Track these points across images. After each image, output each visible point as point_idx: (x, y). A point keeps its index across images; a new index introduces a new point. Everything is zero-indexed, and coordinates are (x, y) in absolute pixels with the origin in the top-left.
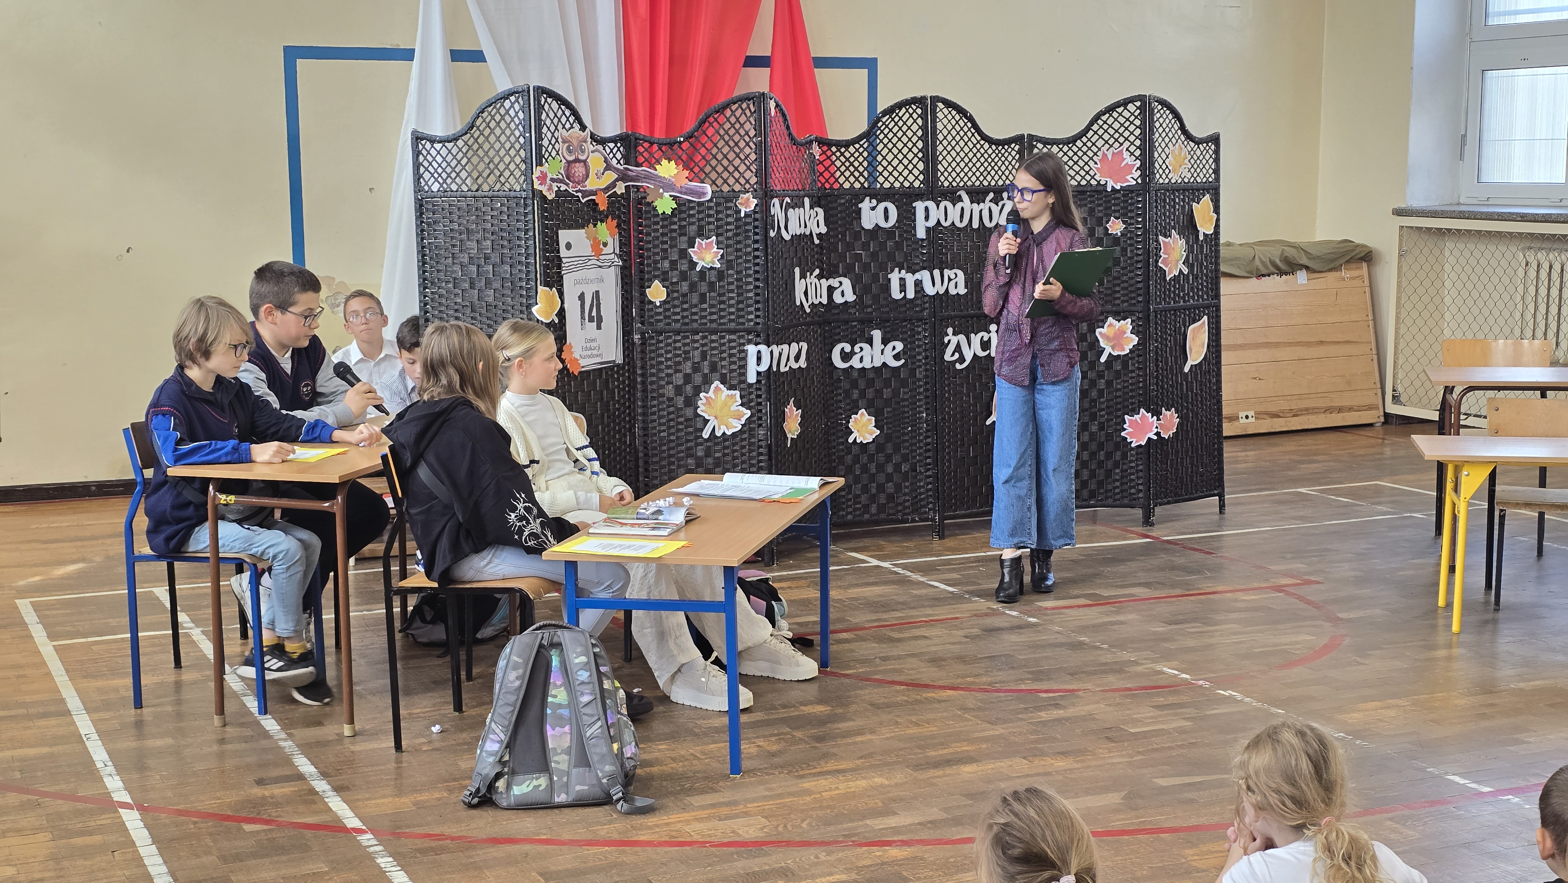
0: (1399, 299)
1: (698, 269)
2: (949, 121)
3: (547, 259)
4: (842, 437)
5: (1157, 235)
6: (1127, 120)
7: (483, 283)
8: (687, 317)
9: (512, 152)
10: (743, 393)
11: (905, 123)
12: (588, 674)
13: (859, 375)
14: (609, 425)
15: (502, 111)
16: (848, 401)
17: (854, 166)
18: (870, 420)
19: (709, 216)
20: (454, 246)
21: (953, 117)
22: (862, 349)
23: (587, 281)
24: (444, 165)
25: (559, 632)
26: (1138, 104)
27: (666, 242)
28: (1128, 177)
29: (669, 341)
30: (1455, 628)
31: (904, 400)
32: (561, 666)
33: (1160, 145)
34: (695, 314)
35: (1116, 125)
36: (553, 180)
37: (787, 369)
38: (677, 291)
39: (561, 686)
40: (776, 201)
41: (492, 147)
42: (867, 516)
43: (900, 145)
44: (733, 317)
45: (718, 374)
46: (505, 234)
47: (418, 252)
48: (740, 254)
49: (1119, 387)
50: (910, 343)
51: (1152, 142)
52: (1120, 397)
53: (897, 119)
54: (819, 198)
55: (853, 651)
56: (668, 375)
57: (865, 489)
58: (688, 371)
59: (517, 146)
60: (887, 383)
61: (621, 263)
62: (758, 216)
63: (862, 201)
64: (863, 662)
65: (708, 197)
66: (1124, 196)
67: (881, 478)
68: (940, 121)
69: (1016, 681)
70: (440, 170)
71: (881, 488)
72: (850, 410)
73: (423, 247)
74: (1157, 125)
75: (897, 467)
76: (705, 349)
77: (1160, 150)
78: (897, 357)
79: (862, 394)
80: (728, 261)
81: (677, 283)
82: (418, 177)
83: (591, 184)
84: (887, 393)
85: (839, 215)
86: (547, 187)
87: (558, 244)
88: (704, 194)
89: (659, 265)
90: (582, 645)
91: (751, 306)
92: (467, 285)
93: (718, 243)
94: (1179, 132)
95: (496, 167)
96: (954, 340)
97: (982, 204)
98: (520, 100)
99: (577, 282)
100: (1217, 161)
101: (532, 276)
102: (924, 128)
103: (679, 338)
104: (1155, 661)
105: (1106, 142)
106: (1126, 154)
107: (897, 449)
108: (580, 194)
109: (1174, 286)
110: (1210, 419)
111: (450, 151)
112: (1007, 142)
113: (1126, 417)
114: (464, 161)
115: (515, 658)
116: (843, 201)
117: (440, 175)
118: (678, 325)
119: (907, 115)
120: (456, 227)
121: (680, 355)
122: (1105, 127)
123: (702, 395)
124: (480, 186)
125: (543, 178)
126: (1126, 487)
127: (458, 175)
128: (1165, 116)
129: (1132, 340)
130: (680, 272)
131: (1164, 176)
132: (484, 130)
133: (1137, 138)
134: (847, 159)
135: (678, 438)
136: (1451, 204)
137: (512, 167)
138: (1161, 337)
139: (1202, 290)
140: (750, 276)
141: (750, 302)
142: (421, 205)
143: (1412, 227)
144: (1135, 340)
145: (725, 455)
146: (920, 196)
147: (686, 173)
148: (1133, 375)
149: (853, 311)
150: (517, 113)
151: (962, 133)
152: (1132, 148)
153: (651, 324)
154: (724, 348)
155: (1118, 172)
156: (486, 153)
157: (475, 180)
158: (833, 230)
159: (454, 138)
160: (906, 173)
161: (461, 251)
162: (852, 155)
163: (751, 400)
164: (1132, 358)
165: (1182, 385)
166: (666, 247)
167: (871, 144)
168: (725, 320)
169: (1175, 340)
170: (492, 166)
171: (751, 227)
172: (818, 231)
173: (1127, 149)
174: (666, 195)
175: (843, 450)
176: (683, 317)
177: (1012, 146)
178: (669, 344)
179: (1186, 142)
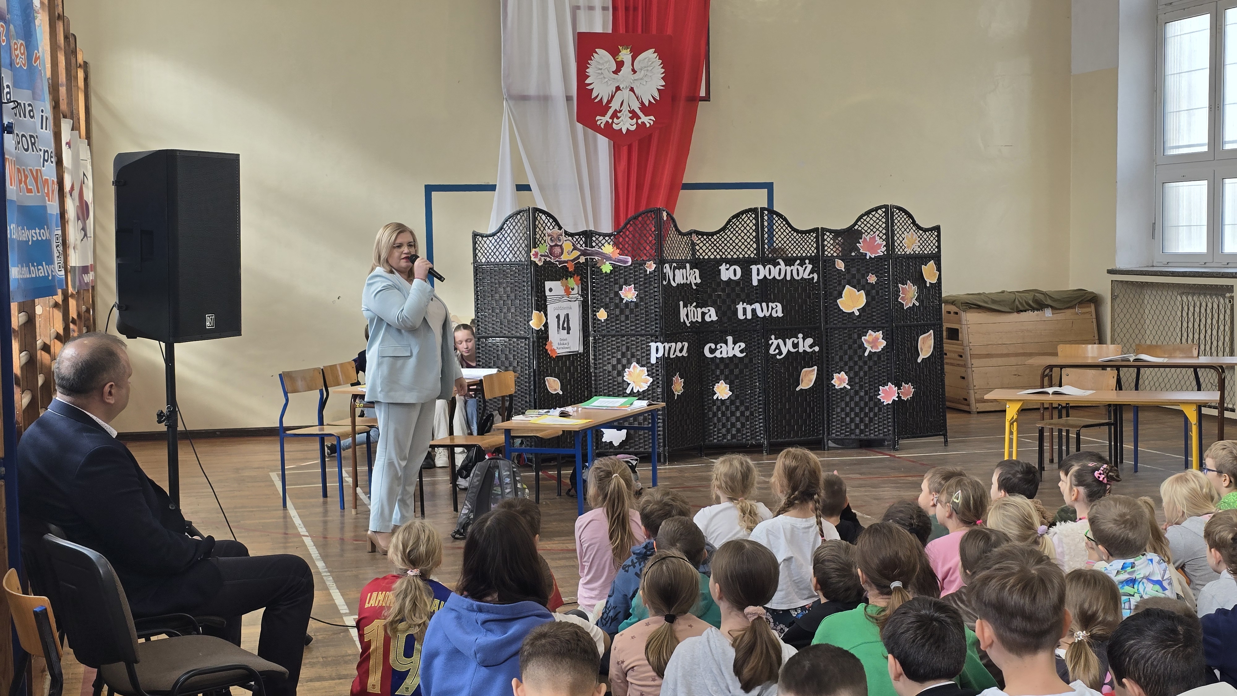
0: (1113, 326)
1: (624, 302)
3: (537, 296)
4: (710, 396)
5: (897, 284)
6: (878, 219)
7: (506, 310)
8: (618, 328)
9: (521, 242)
10: (648, 369)
11: (745, 222)
12: (509, 480)
13: (720, 362)
14: (574, 385)
15: (516, 220)
16: (713, 376)
17: (716, 246)
18: (726, 387)
19: (630, 274)
20: (492, 290)
21: (774, 219)
22: (721, 347)
23: (561, 309)
24: (488, 249)
25: (500, 462)
26: (884, 210)
27: (605, 288)
28: (879, 251)
29: (609, 341)
31: (746, 376)
32: (498, 476)
33: (898, 233)
34: (623, 326)
35: (871, 222)
36: (541, 256)
37: (675, 356)
38: (613, 314)
39: (498, 485)
40: (667, 265)
41: (511, 239)
42: (725, 440)
43: (743, 234)
44: (643, 328)
45: (635, 359)
46: (517, 284)
47: (475, 294)
48: (646, 294)
49: (876, 370)
50: (749, 344)
51: (893, 231)
52: (876, 376)
53: (741, 220)
54: (696, 264)
56: (609, 359)
57: (724, 426)
58: (619, 357)
59: (523, 238)
60: (736, 366)
61: (582, 299)
62: (656, 274)
63: (721, 265)
65: (630, 264)
66: (877, 261)
67: (733, 419)
68: (766, 221)
70: (486, 251)
71: (733, 425)
72: (714, 381)
73: (477, 292)
74: (896, 221)
75: (742, 414)
76: (628, 345)
77: (898, 235)
78: (741, 351)
79: (722, 372)
80: (641, 298)
81: (613, 310)
82: (475, 255)
83: (564, 258)
84: (736, 371)
85: (708, 273)
86: (538, 259)
87: (545, 289)
88: (627, 262)
89: (604, 300)
91: (651, 322)
92: (498, 311)
93: (635, 287)
94: (912, 225)
95: (514, 249)
96: (775, 342)
97: (792, 267)
98: (525, 215)
99: (556, 309)
100: (939, 241)
101: (530, 305)
102: (756, 225)
103: (614, 339)
105: (866, 231)
106: (877, 238)
107: (742, 403)
108: (557, 263)
109: (910, 313)
110: (936, 390)
111: (491, 242)
112: (809, 232)
113: (880, 387)
114: (497, 247)
116: (710, 266)
117: (486, 254)
118: (614, 332)
119: (747, 218)
120: (494, 281)
121: (614, 348)
122: (865, 223)
123: (626, 370)
124: (505, 259)
125: (536, 255)
126: (881, 428)
127: (494, 254)
128: (901, 216)
129: (883, 343)
130: (615, 303)
131: (901, 250)
132: (507, 230)
133: (884, 229)
134: (713, 243)
136: (1147, 266)
137: (521, 249)
138: (901, 342)
139: (930, 315)
140: (652, 305)
141: (653, 319)
142: (477, 270)
143: (1120, 281)
144: (885, 343)
146: (755, 262)
147: (618, 251)
148: (884, 363)
149: (716, 326)
150: (523, 221)
151: (780, 228)
152: (881, 235)
153: (599, 331)
154: (638, 344)
155: (873, 249)
156: (508, 242)
157: (503, 257)
158: (704, 281)
159: (493, 235)
160: (746, 250)
161: (496, 293)
162: (715, 240)
163: (653, 373)
164: (883, 354)
165: (916, 369)
166: (607, 290)
167: (726, 234)
168: (639, 329)
169: (911, 344)
170: (511, 249)
171: (652, 279)
172: (695, 282)
173: (878, 236)
174: (607, 263)
175: (711, 403)
176: (616, 328)
177: (811, 234)
178: (609, 343)
179: (916, 231)
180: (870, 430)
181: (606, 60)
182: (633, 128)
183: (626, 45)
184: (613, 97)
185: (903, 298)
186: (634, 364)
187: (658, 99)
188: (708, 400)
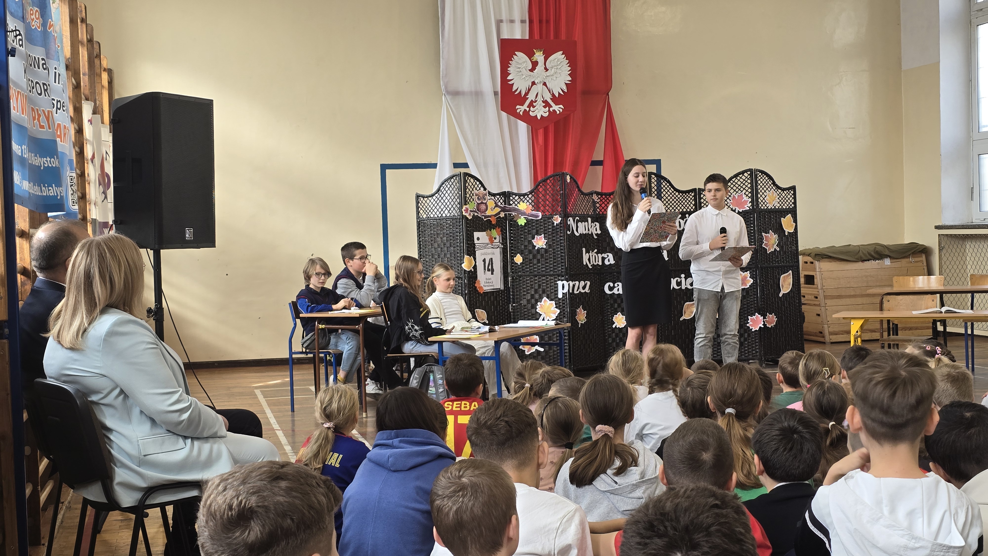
0: (940, 271)
1: (536, 248)
2: (658, 183)
3: (468, 244)
4: (610, 325)
5: (761, 233)
6: (744, 180)
7: (443, 256)
8: (532, 269)
9: (454, 200)
10: (556, 302)
14: (497, 316)
15: (450, 183)
16: (612, 309)
21: (660, 181)
23: (486, 254)
24: (428, 207)
25: (434, 367)
26: (749, 173)
28: (746, 206)
29: (525, 280)
32: (433, 379)
33: (761, 191)
34: (535, 268)
35: (739, 183)
36: (471, 211)
37: (578, 292)
38: (527, 258)
40: (571, 219)
41: (447, 198)
44: (552, 269)
45: (546, 294)
46: (451, 234)
47: (418, 243)
48: (554, 241)
51: (757, 190)
54: (597, 218)
56: (524, 295)
58: (533, 293)
59: (456, 197)
61: (502, 247)
62: (562, 225)
65: (541, 217)
70: (426, 209)
72: (613, 313)
73: (420, 242)
74: (759, 182)
76: (540, 283)
77: (761, 194)
80: (550, 245)
81: (527, 255)
82: (418, 212)
83: (488, 213)
86: (468, 214)
87: (473, 238)
88: (538, 216)
89: (520, 248)
91: (559, 264)
92: (436, 257)
93: (545, 237)
94: (772, 185)
95: (448, 206)
98: (457, 178)
99: (482, 254)
100: (795, 198)
101: (462, 251)
103: (528, 278)
105: (735, 191)
106: (744, 196)
108: (483, 217)
109: (772, 256)
110: (795, 320)
111: (430, 201)
113: (749, 317)
114: (435, 205)
115: (416, 376)
117: (426, 211)
118: (528, 273)
120: (433, 232)
121: (529, 286)
122: (734, 184)
123: (539, 303)
124: (442, 215)
125: (466, 210)
126: (750, 350)
127: (433, 210)
128: (763, 178)
129: (750, 281)
130: (529, 250)
131: (764, 205)
132: (443, 191)
133: (749, 188)
136: (968, 223)
137: (454, 206)
138: (765, 280)
139: (788, 259)
140: (559, 251)
141: (560, 262)
142: (419, 224)
143: (946, 235)
144: (752, 281)
147: (531, 207)
148: (752, 297)
149: (614, 268)
150: (456, 184)
151: (664, 188)
152: (747, 193)
153: (516, 273)
154: (548, 283)
155: (741, 204)
156: (444, 201)
157: (440, 213)
159: (432, 196)
161: (435, 242)
163: (560, 306)
164: (751, 290)
165: (778, 303)
166: (522, 239)
168: (548, 270)
169: (774, 281)
170: (446, 206)
171: (559, 230)
172: (596, 233)
173: (745, 194)
174: (522, 217)
175: (610, 331)
176: (530, 270)
177: (690, 193)
178: (524, 282)
179: (776, 190)
181: (524, 60)
182: (546, 115)
183: (539, 48)
184: (529, 90)
185: (766, 245)
186: (545, 298)
187: (566, 91)
188: (609, 328)
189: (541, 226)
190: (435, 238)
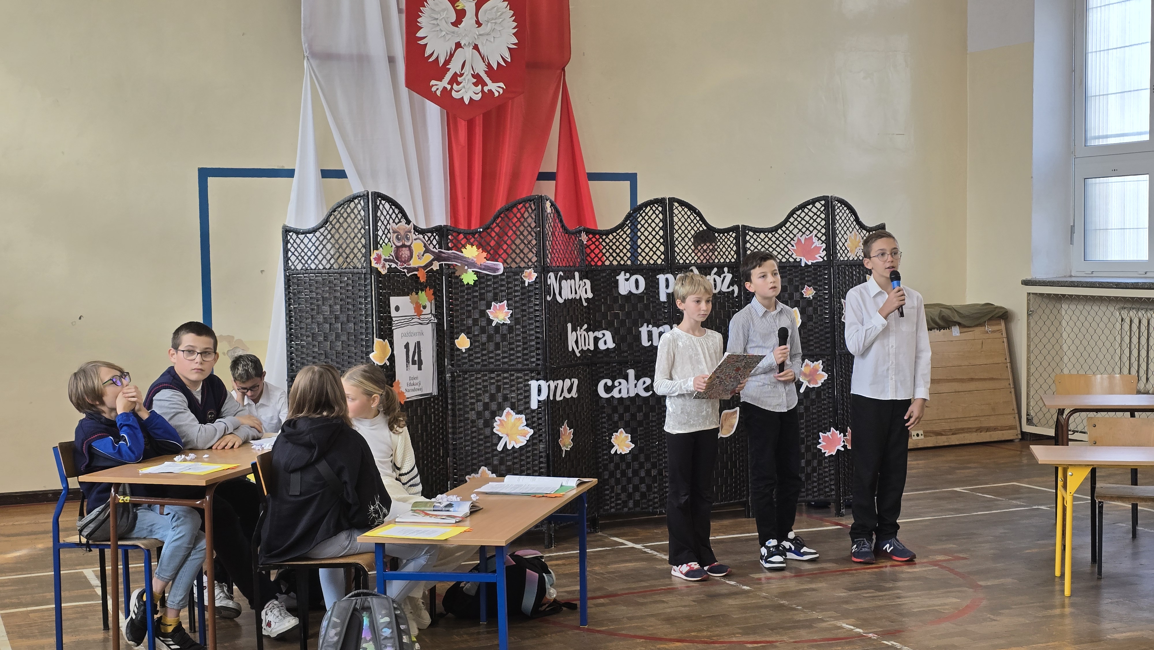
0: (1029, 346)
1: (494, 324)
2: (683, 216)
3: (381, 318)
4: (606, 450)
6: (815, 214)
7: (334, 337)
8: (485, 360)
10: (528, 416)
11: (650, 218)
12: (390, 631)
13: (618, 403)
14: (427, 442)
15: (349, 210)
16: (610, 422)
17: (612, 249)
18: (627, 437)
20: (312, 310)
21: (686, 213)
22: (620, 384)
23: (410, 334)
24: (306, 250)
25: (369, 599)
26: (823, 202)
27: (470, 305)
28: (817, 256)
29: (473, 378)
30: (1067, 592)
31: (652, 421)
32: (370, 626)
33: (840, 232)
34: (492, 358)
35: (807, 218)
36: (386, 260)
37: (562, 398)
38: (478, 341)
39: (370, 640)
40: (552, 274)
41: (341, 236)
42: (626, 510)
43: (646, 233)
44: (520, 360)
45: (509, 403)
46: (350, 300)
47: (286, 314)
48: (523, 313)
49: (814, 411)
51: (834, 230)
52: (815, 418)
53: (644, 214)
54: (587, 272)
55: (606, 612)
56: (472, 404)
57: (624, 489)
58: (486, 400)
59: (359, 236)
60: (640, 408)
61: (436, 321)
62: (538, 286)
63: (619, 274)
64: (612, 621)
65: (501, 272)
66: (814, 269)
67: (636, 481)
68: (676, 215)
69: (729, 634)
71: (636, 488)
72: (612, 429)
73: (290, 311)
74: (838, 217)
75: (648, 472)
76: (499, 384)
77: (840, 236)
78: (646, 390)
79: (621, 417)
80: (516, 319)
81: (478, 335)
82: (286, 259)
83: (415, 263)
84: (640, 416)
85: (602, 285)
86: (381, 266)
87: (389, 307)
88: (498, 270)
89: (465, 322)
90: (386, 609)
91: (533, 352)
92: (321, 339)
93: (508, 305)
94: (855, 223)
95: (344, 251)
98: (362, 202)
99: (404, 335)
101: (370, 331)
102: (664, 221)
103: (479, 376)
104: (837, 619)
105: (800, 230)
106: (815, 239)
107: (648, 458)
108: (406, 271)
111: (310, 240)
112: (727, 231)
113: (821, 434)
114: (320, 248)
115: (334, 619)
116: (604, 275)
117: (303, 258)
118: (479, 367)
119: (651, 212)
120: (315, 296)
121: (480, 389)
122: (799, 219)
123: (497, 418)
124: (332, 265)
125: (378, 259)
126: (822, 487)
127: (316, 257)
128: (843, 211)
129: (823, 376)
130: (481, 327)
131: (844, 255)
132: (335, 224)
133: (823, 227)
135: (479, 451)
136: (1065, 277)
138: (845, 374)
140: (532, 329)
141: (533, 349)
142: (289, 280)
143: (1036, 294)
144: (825, 376)
145: (514, 463)
146: (662, 270)
147: (484, 255)
148: (825, 402)
149: (613, 355)
150: (359, 211)
151: (692, 225)
152: (819, 235)
153: (459, 366)
154: (513, 383)
155: (809, 252)
156: (337, 241)
157: (329, 261)
158: (598, 295)
159: (314, 231)
160: (651, 253)
161: (318, 313)
162: (611, 241)
163: (534, 422)
164: (823, 390)
166: (470, 308)
167: (625, 233)
168: (514, 363)
170: (341, 250)
171: (532, 294)
172: (586, 297)
173: (816, 236)
174: (470, 270)
175: (607, 460)
176: (483, 361)
177: (731, 233)
178: (472, 381)
179: (860, 231)
180: (807, 490)
181: (444, 7)
182: (478, 97)
184: (452, 56)
186: (508, 409)
187: (509, 60)
188: (604, 455)
189: (502, 286)
190: (318, 306)
